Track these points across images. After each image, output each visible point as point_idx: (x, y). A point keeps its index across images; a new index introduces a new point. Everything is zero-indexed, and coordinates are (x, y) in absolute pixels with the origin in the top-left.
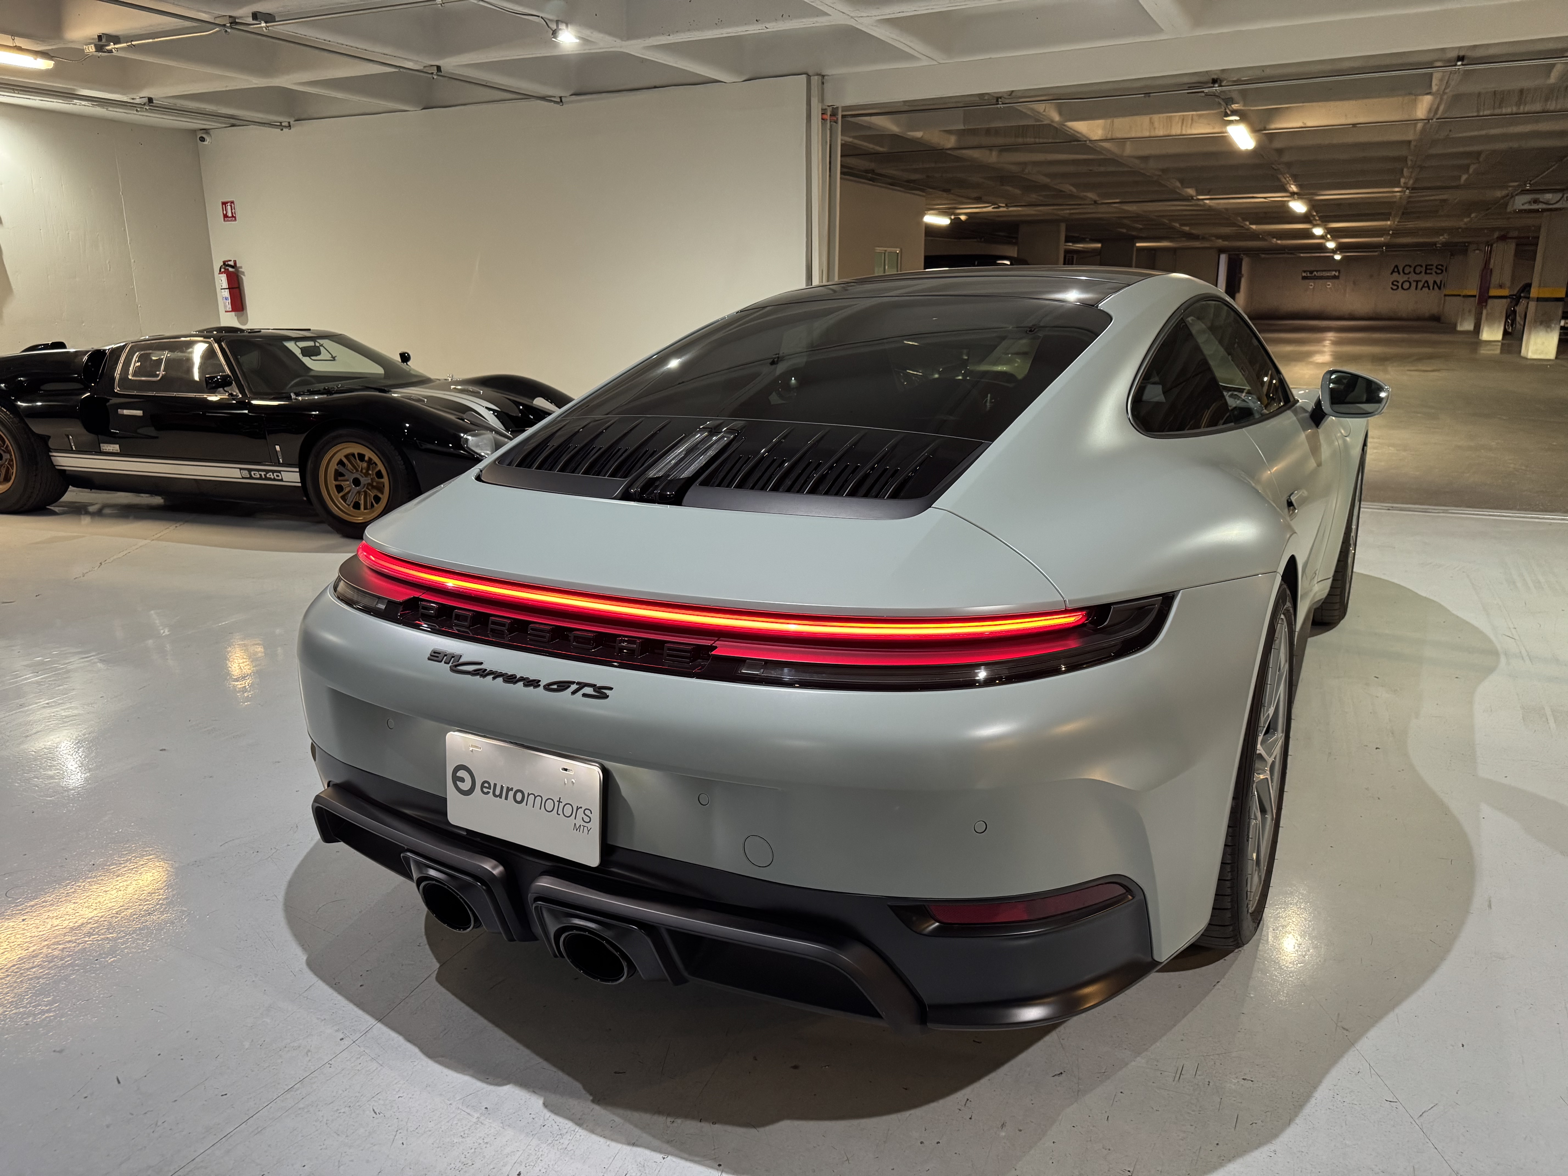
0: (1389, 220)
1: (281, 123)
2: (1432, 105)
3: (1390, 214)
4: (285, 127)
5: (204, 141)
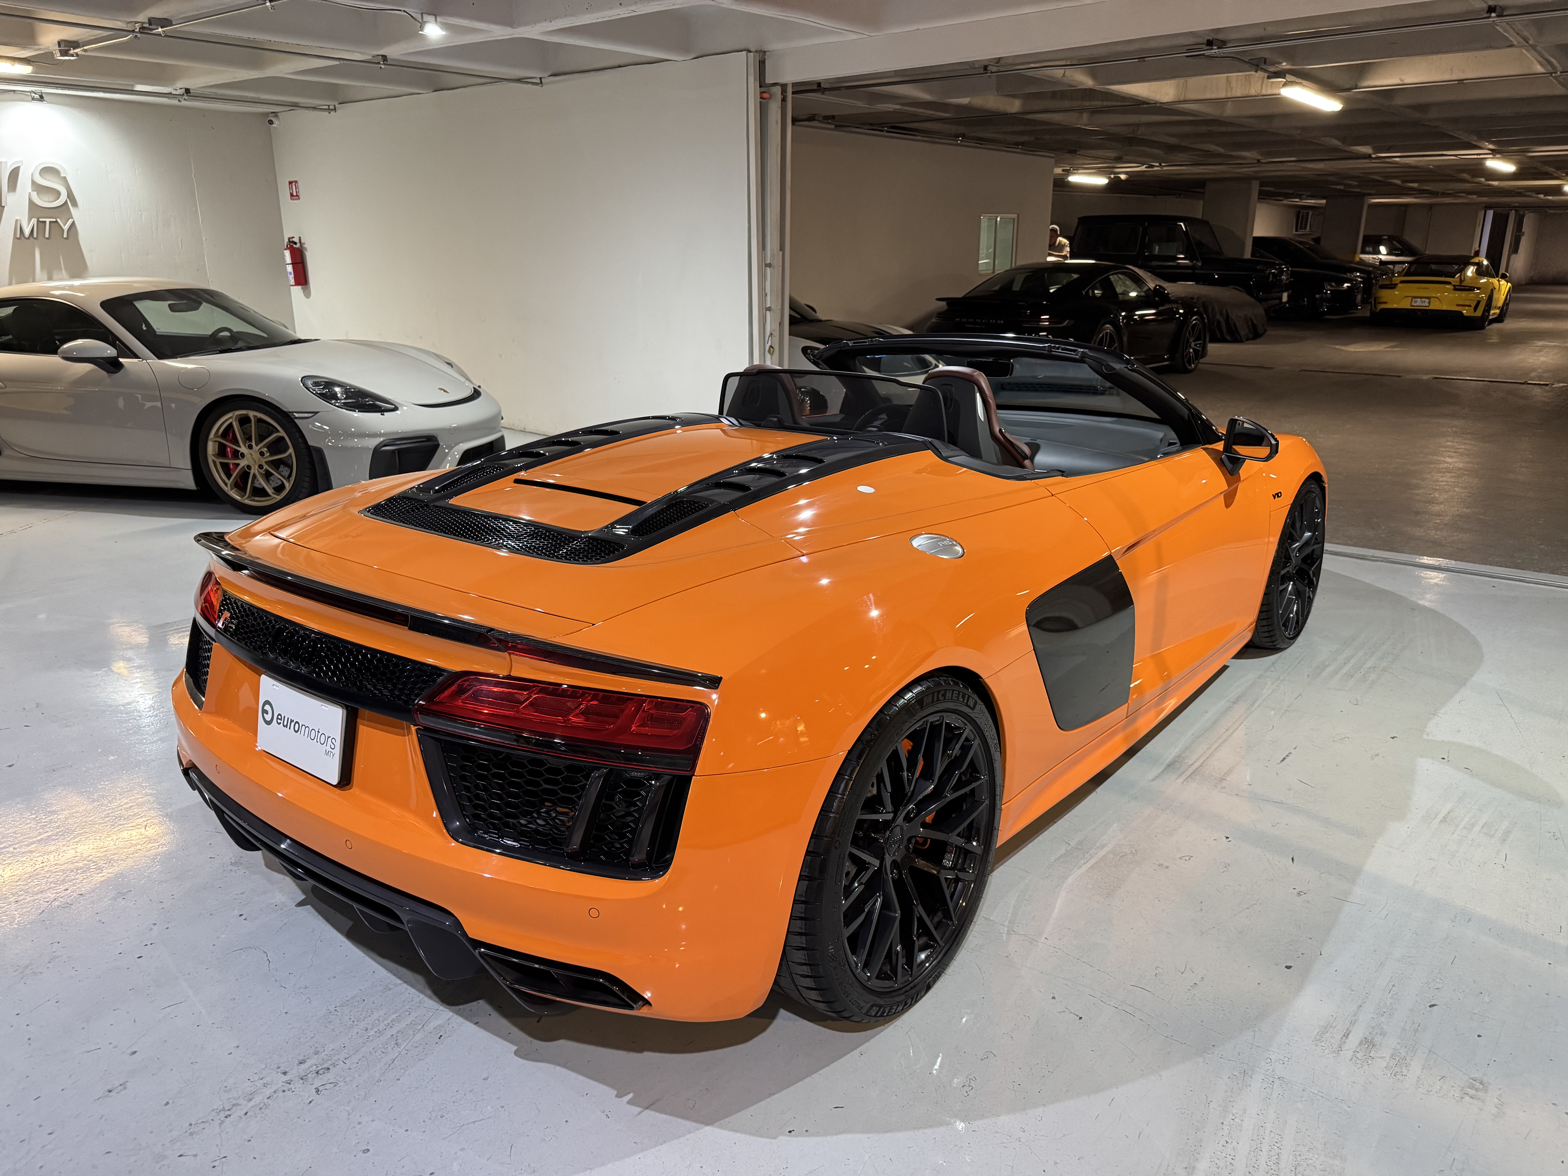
1: (329, 106)
4: (332, 110)
5: (272, 124)
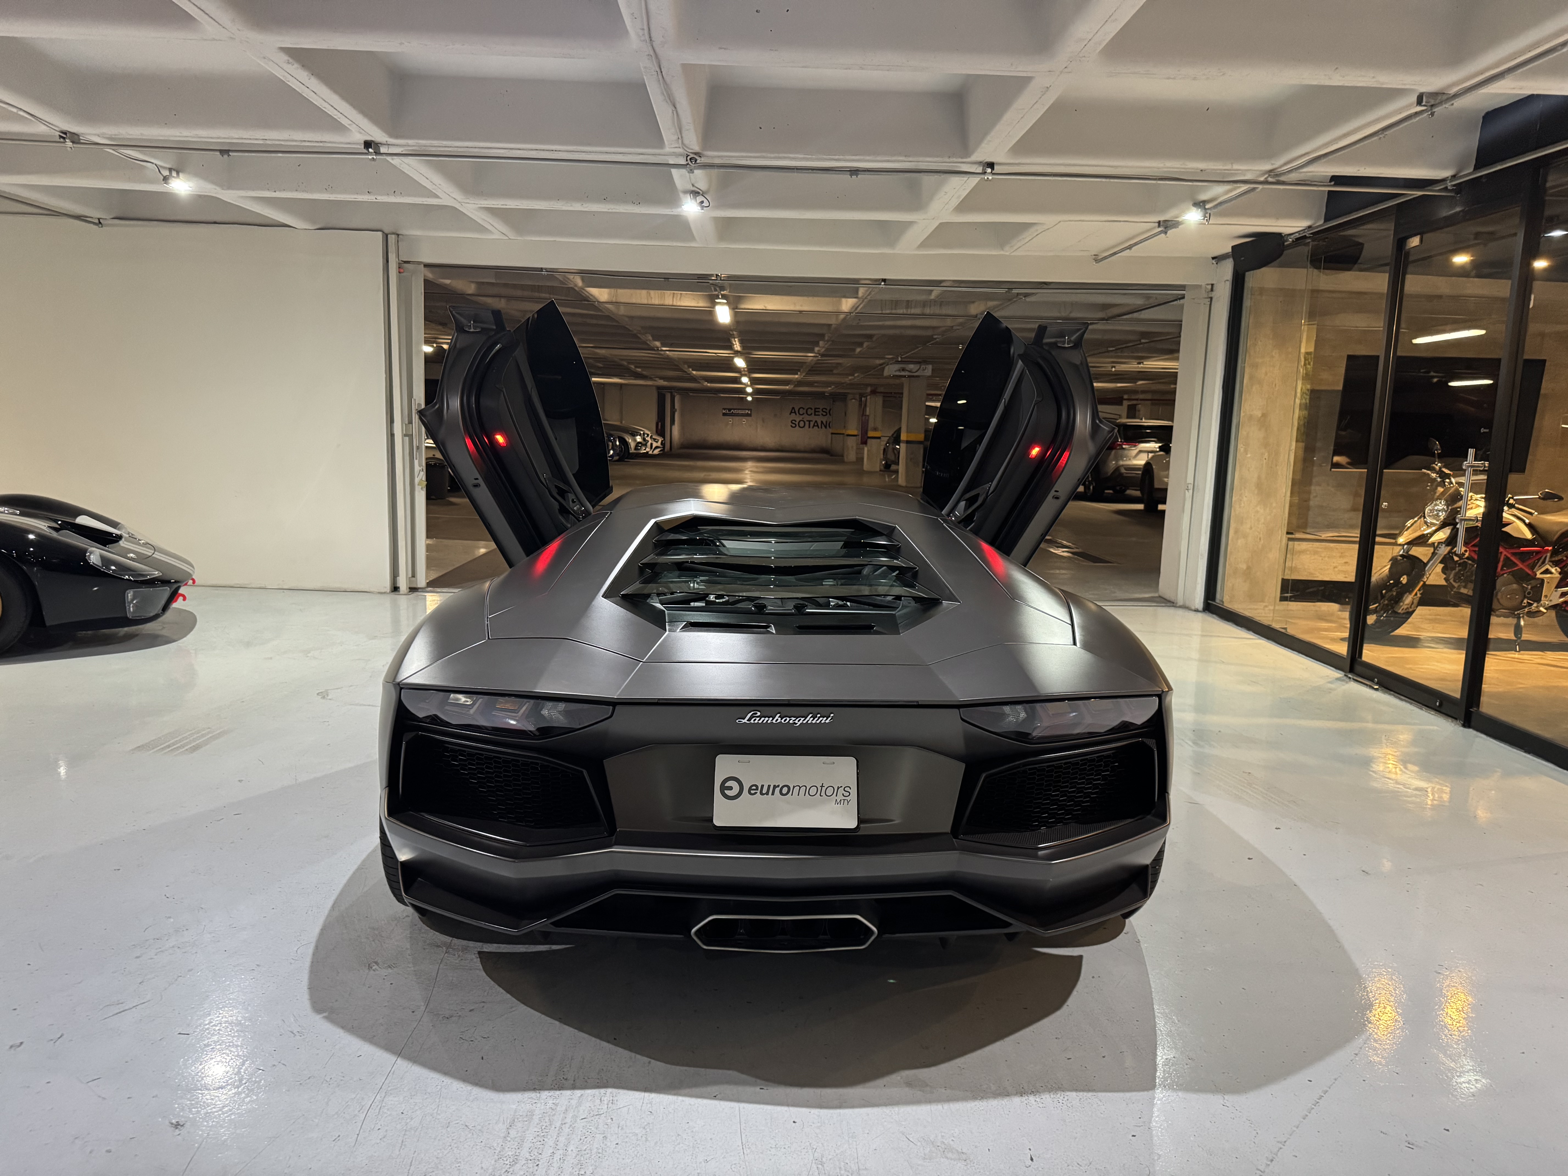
0: (797, 374)
2: (856, 304)
3: (799, 370)
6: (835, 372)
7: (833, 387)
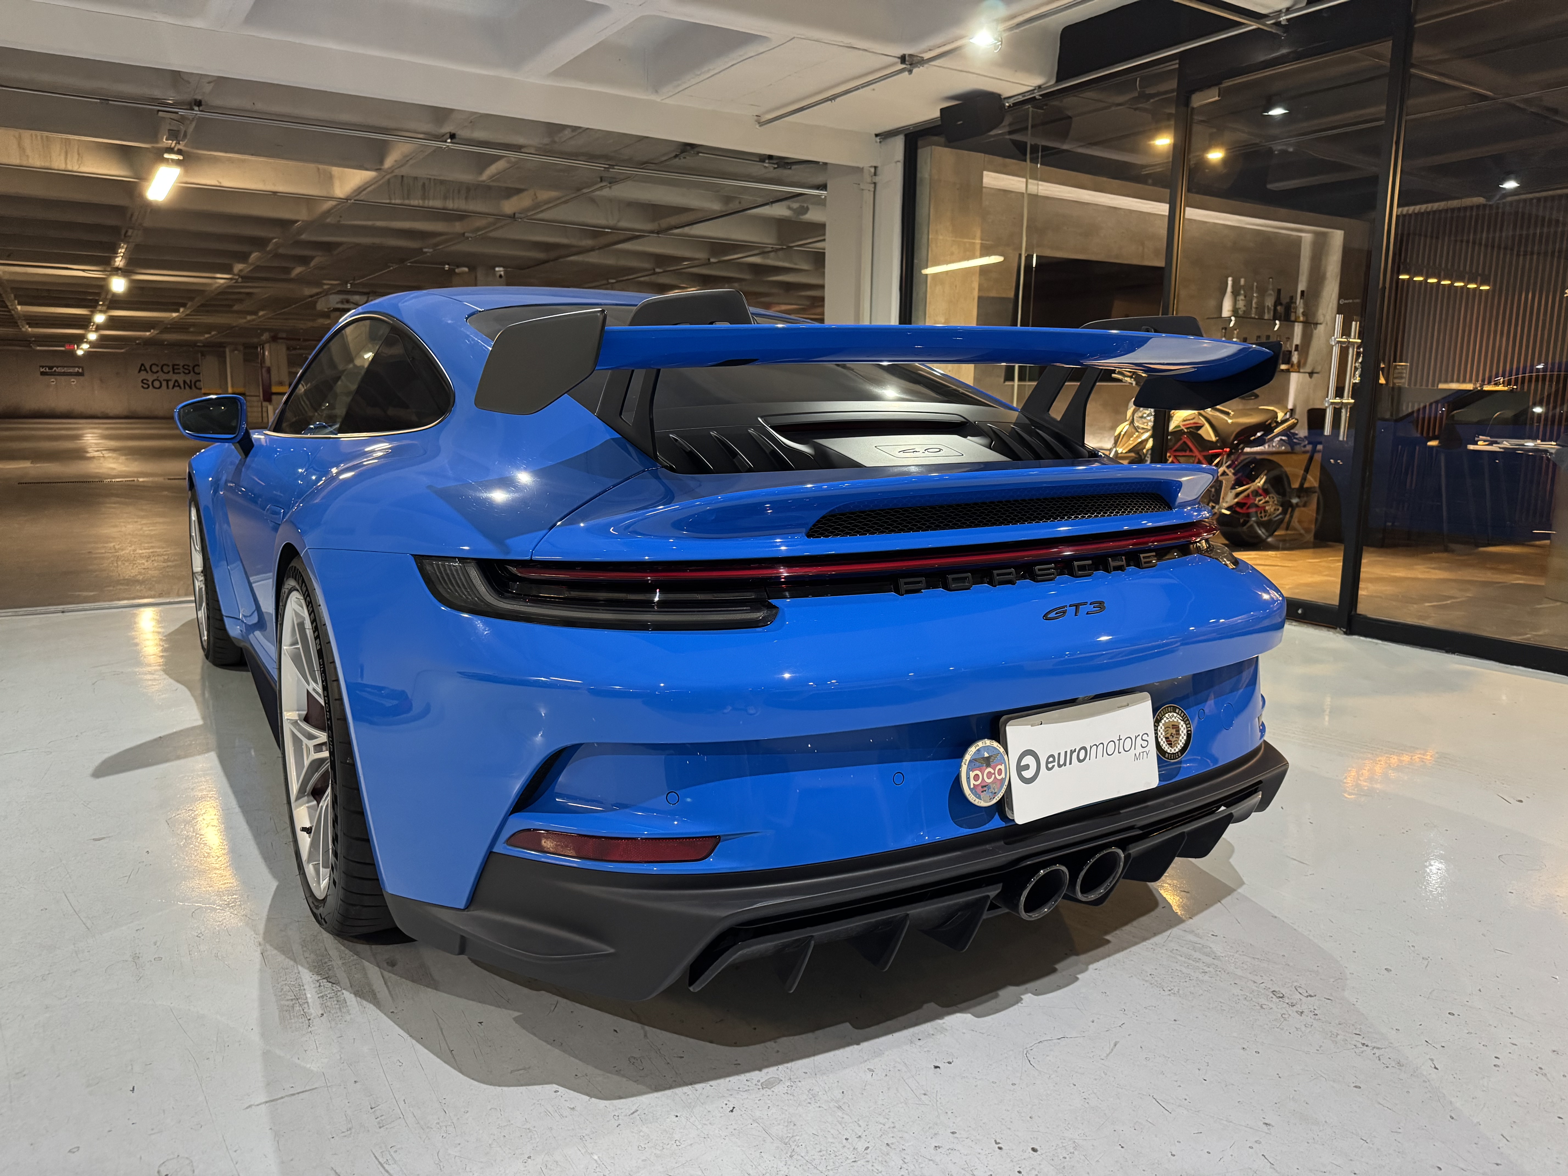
0: (177, 311)
2: (368, 182)
3: (184, 305)
6: (236, 308)
7: (213, 333)
